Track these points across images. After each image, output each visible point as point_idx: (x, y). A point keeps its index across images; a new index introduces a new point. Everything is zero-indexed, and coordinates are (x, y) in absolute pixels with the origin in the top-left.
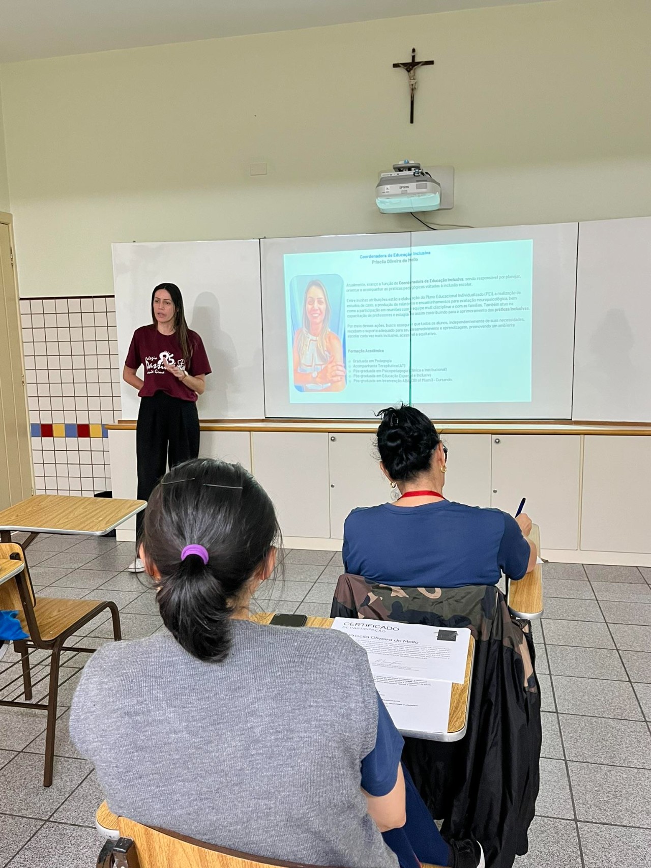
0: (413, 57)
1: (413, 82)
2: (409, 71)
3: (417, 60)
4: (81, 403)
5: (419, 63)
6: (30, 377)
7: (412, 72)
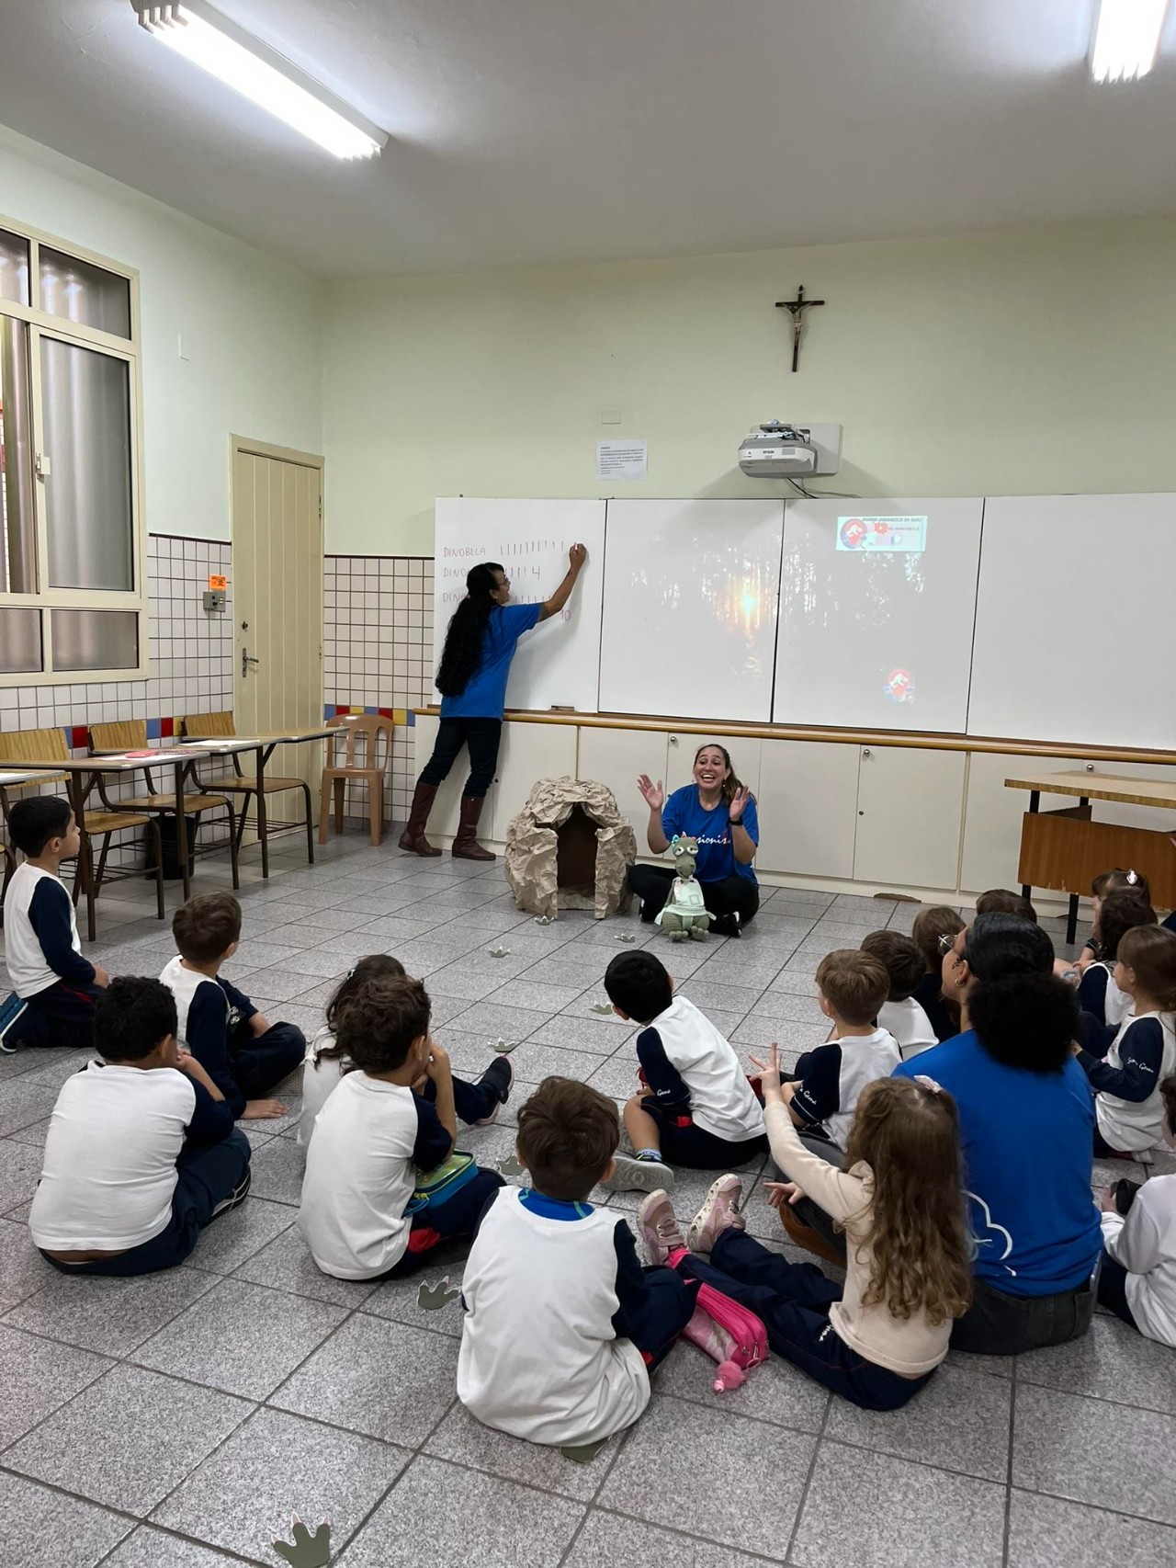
0: (800, 296)
1: (797, 325)
2: (793, 313)
3: (803, 300)
4: (386, 683)
5: (808, 302)
6: (328, 648)
7: (797, 313)
